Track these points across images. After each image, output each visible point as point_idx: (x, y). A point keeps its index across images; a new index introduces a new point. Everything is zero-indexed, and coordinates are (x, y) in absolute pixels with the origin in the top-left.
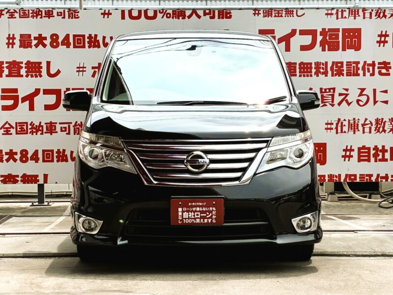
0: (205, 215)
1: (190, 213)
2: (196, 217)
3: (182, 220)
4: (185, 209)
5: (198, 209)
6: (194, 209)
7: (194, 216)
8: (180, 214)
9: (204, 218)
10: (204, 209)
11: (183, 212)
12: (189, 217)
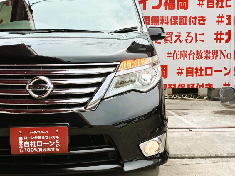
0: (48, 144)
1: (31, 142)
2: (38, 146)
3: (23, 149)
4: (26, 138)
5: (40, 138)
6: (36, 138)
7: (36, 144)
8: (21, 143)
9: (46, 147)
10: (47, 138)
11: (24, 141)
12: (30, 146)
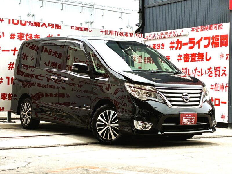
0: (191, 120)
2: (188, 121)
3: (184, 123)
4: (185, 118)
6: (188, 118)
8: (183, 120)
